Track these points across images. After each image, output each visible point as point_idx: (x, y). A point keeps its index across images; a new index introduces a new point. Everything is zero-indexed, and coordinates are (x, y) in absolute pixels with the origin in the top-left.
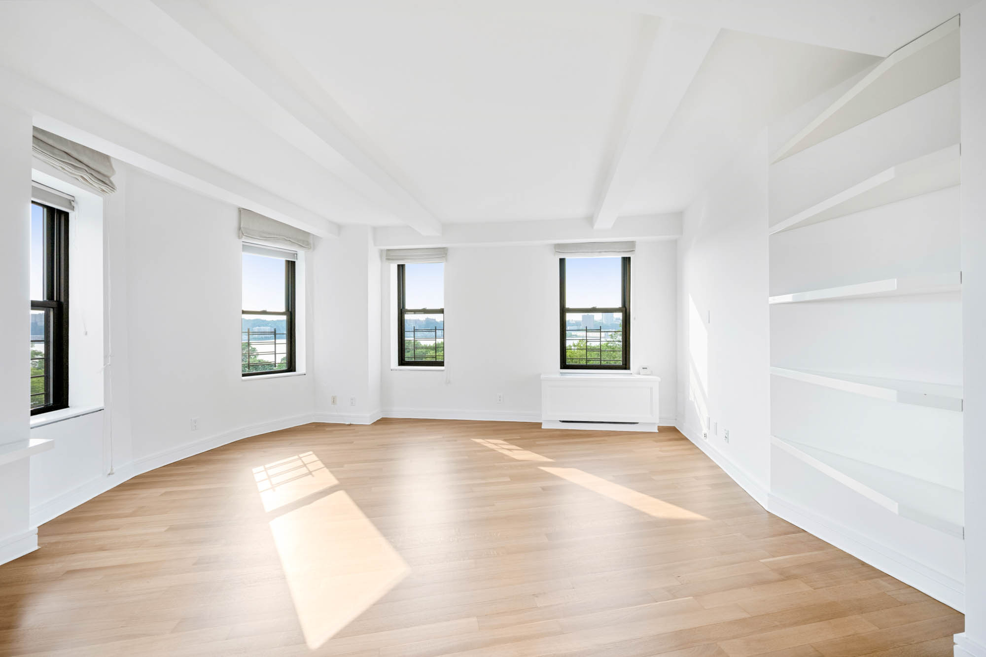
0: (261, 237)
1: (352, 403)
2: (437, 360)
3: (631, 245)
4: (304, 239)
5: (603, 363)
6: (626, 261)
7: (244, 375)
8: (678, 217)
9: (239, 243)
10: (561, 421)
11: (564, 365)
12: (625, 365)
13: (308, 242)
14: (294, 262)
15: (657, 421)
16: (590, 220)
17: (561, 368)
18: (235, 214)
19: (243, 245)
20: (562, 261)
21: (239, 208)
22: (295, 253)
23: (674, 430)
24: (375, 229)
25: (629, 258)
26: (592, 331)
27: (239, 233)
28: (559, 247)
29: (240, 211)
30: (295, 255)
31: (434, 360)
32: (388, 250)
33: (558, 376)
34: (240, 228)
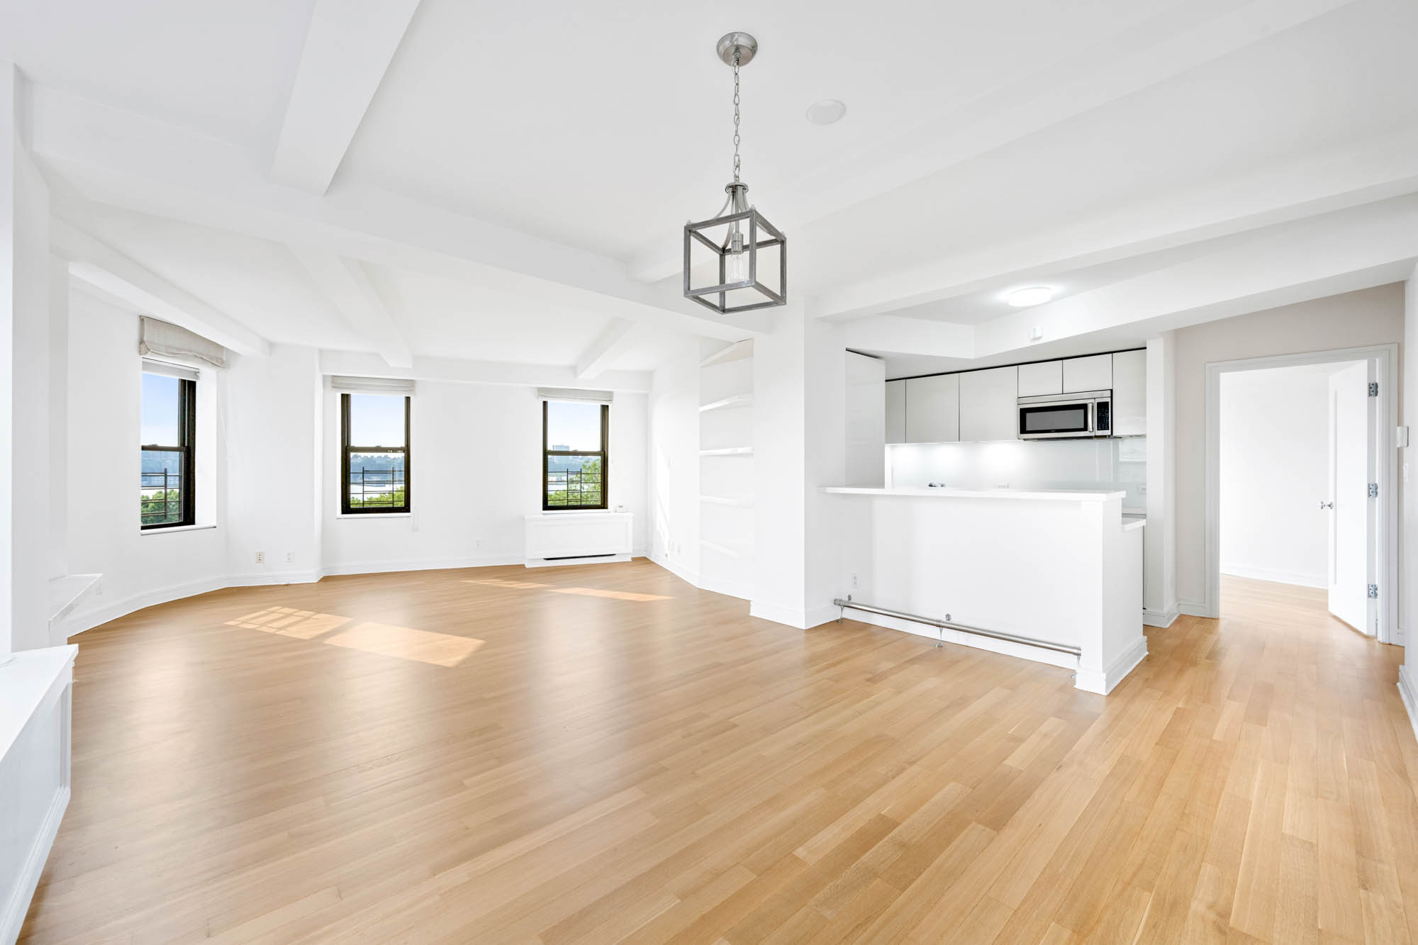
0: (169, 353)
1: (289, 559)
2: (395, 506)
3: (610, 395)
4: (217, 355)
5: (583, 503)
6: (605, 409)
7: (143, 528)
8: (649, 375)
9: (140, 359)
10: (545, 559)
11: (546, 507)
12: (604, 505)
13: (222, 359)
14: (194, 383)
15: (631, 552)
16: (574, 369)
17: (544, 510)
18: (136, 322)
19: (143, 362)
20: (545, 403)
21: (140, 316)
22: (197, 371)
23: (645, 558)
24: (321, 351)
25: (608, 406)
26: (573, 473)
27: (140, 348)
28: (541, 391)
29: (142, 320)
30: (196, 373)
31: (391, 506)
32: (333, 376)
33: (542, 516)
34: (142, 342)
